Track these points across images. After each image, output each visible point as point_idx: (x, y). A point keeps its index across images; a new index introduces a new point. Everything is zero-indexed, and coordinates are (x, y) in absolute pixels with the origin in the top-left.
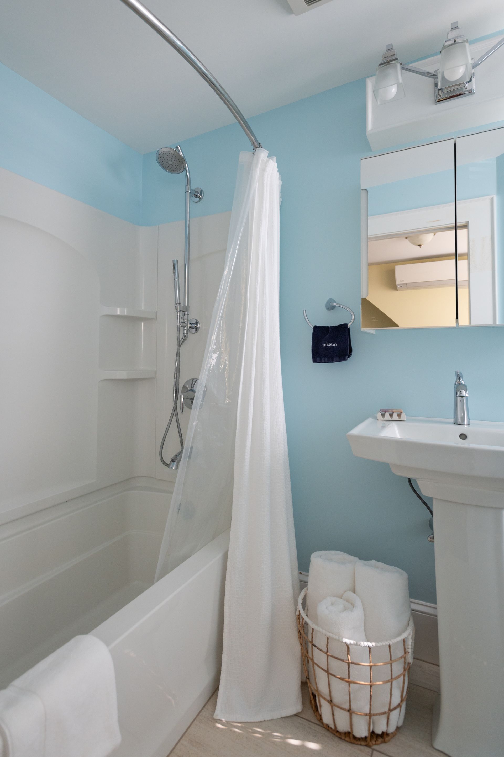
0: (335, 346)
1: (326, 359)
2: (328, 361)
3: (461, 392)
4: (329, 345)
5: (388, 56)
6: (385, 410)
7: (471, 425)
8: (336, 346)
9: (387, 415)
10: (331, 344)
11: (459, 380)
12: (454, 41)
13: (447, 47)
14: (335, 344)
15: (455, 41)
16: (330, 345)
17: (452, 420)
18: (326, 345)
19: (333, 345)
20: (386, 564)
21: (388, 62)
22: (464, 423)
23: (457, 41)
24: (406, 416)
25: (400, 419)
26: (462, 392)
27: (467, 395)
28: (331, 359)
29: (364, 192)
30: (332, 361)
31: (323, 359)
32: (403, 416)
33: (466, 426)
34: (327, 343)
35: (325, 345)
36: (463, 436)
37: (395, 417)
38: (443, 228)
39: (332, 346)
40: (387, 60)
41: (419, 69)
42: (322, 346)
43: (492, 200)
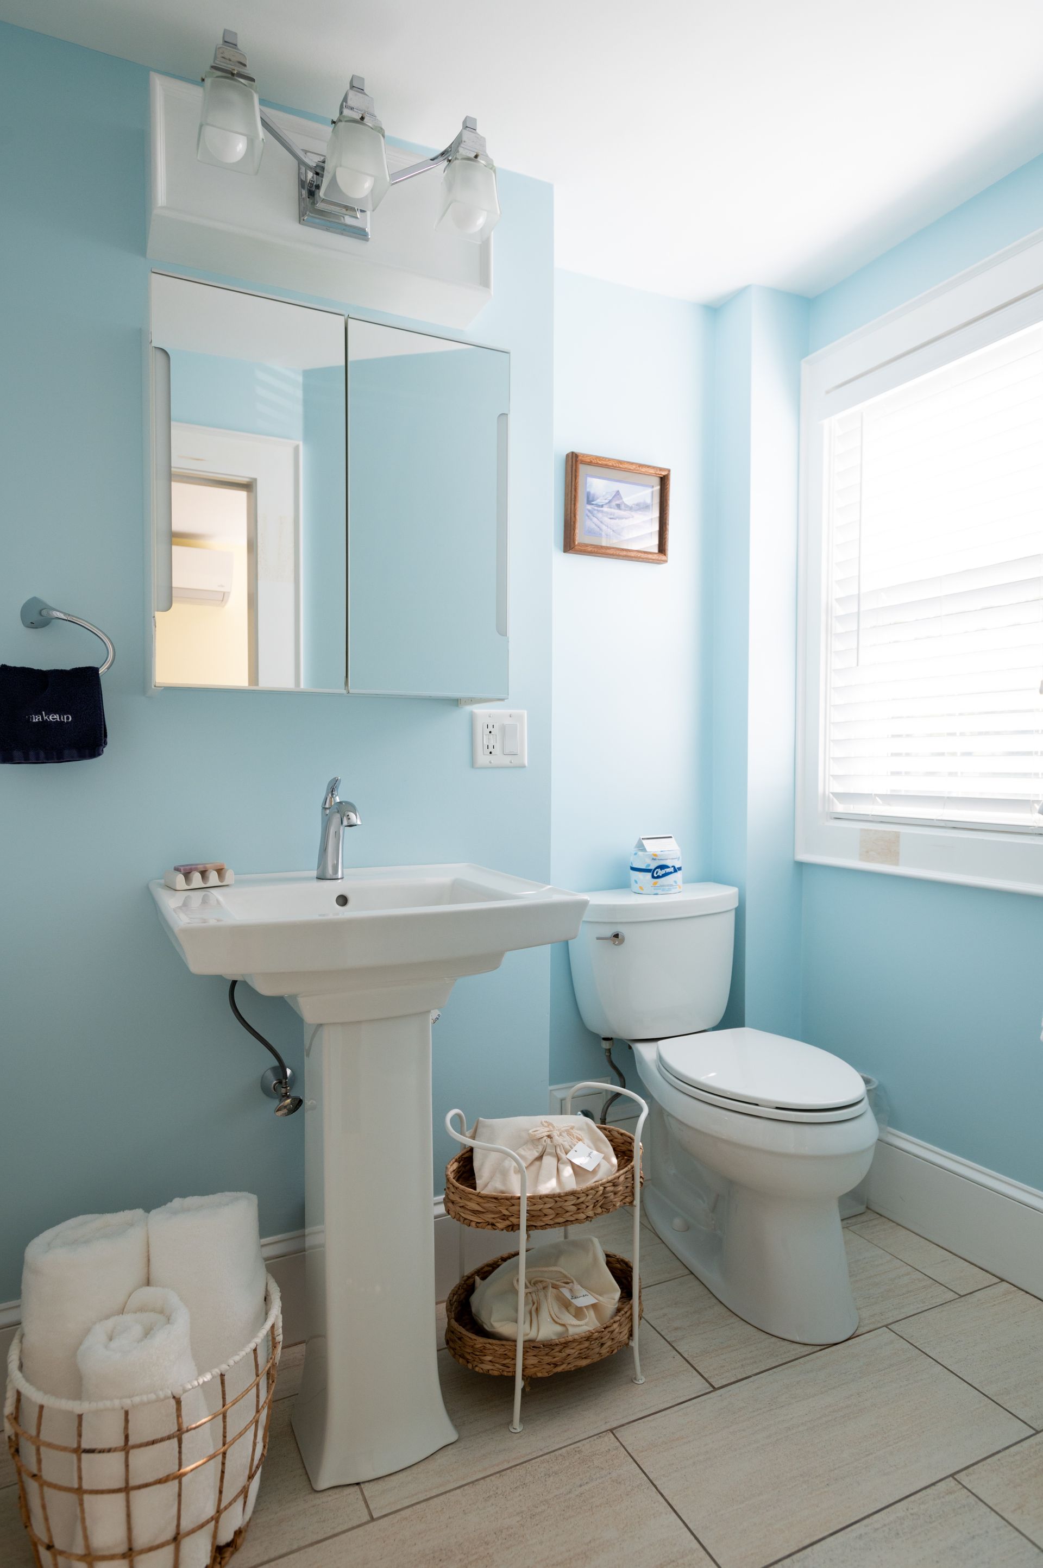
0: (65, 720)
1: (42, 754)
2: (48, 760)
3: (348, 815)
4: (51, 717)
5: (233, 59)
6: (189, 867)
7: (345, 878)
8: (70, 719)
9: (197, 876)
10: (57, 717)
11: (332, 794)
12: (360, 116)
13: (346, 119)
14: (65, 717)
15: (362, 118)
16: (53, 719)
17: (314, 873)
18: (40, 718)
19: (60, 718)
20: (203, 1195)
21: (233, 74)
22: (337, 875)
23: (365, 120)
24: (235, 874)
25: (222, 882)
26: (350, 816)
27: (359, 823)
28: (55, 753)
29: (160, 355)
30: (60, 758)
31: (32, 753)
32: (230, 877)
33: (340, 881)
34: (43, 713)
35: (36, 719)
36: (343, 900)
37: (213, 878)
38: (201, 477)
39: (58, 720)
40: (233, 67)
41: (279, 128)
42: (29, 721)
43: (296, 449)
